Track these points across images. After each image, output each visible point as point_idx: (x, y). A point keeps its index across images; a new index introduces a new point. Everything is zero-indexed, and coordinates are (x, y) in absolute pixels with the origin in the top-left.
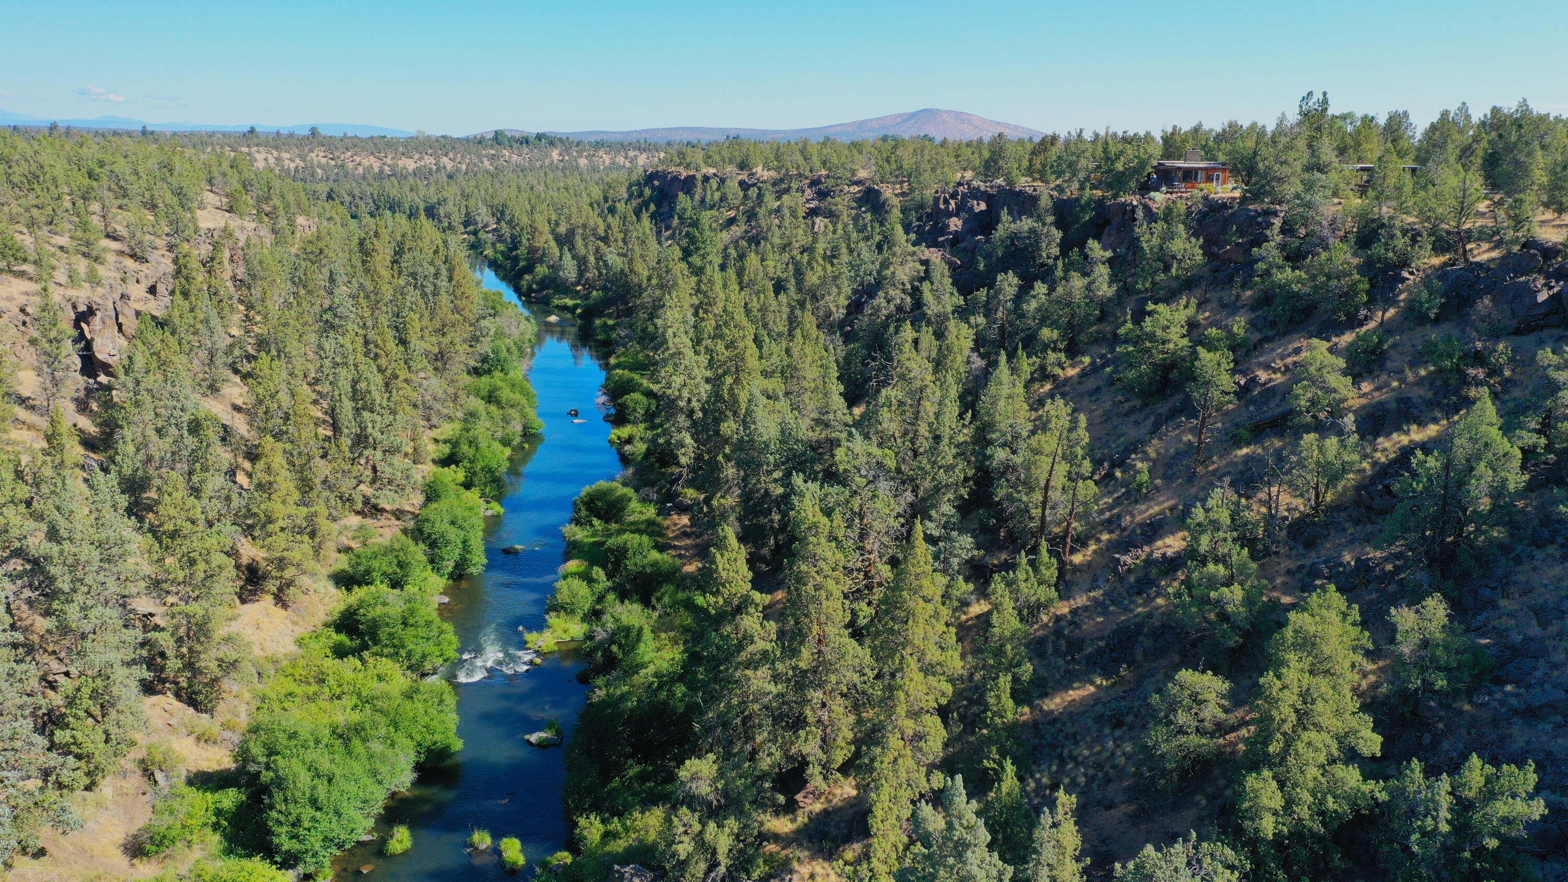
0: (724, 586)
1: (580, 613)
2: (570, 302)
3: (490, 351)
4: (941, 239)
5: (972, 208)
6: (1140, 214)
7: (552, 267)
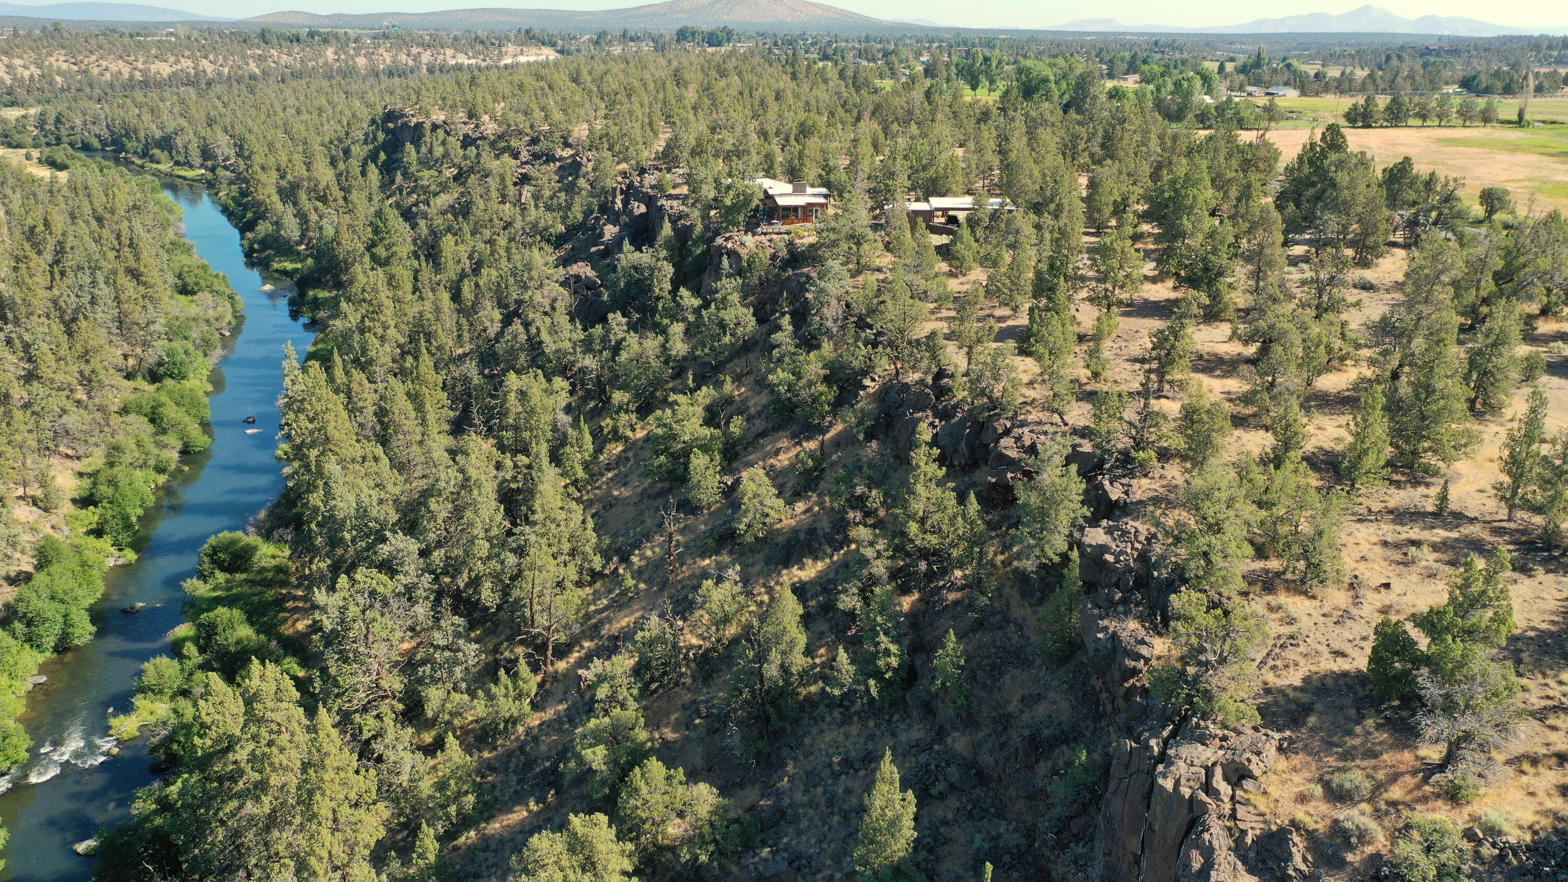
1: (169, 692)
2: (289, 266)
3: (164, 354)
4: (593, 249)
5: (631, 211)
6: (725, 262)
7: (277, 223)
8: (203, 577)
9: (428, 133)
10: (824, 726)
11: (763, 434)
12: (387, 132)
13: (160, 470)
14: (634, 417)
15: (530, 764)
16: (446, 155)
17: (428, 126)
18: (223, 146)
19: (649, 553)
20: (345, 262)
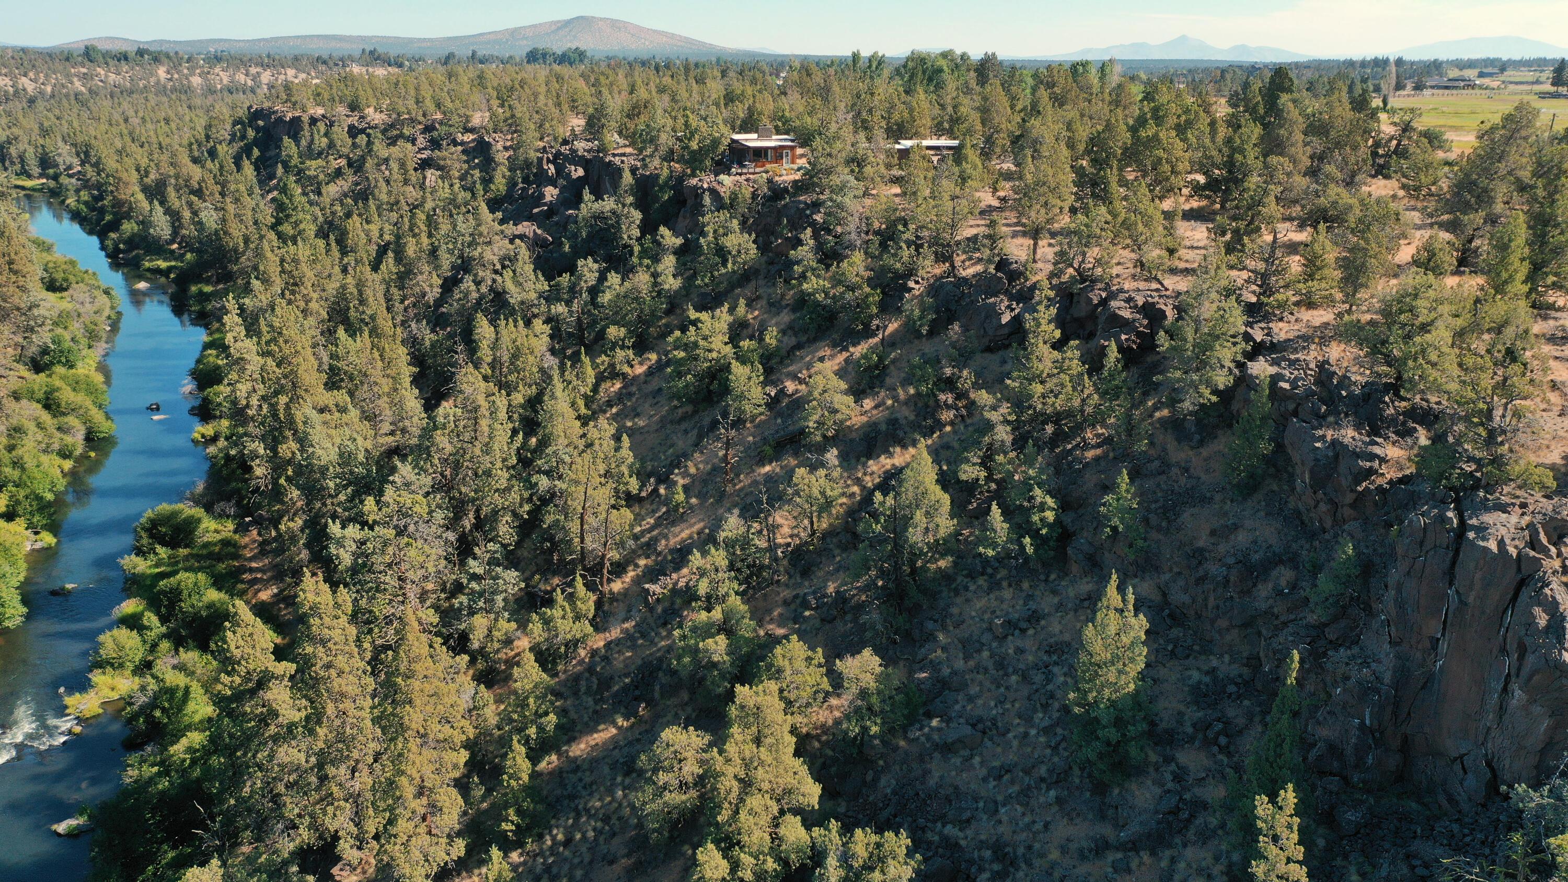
0: (239, 663)
1: (130, 666)
2: (163, 264)
3: (49, 341)
4: (536, 211)
5: (569, 174)
6: (707, 200)
7: (143, 222)
8: (140, 552)
9: (306, 127)
10: (969, 595)
11: (799, 346)
12: (258, 129)
13: (64, 454)
14: (630, 353)
15: (605, 683)
16: (331, 145)
17: (305, 118)
18: (65, 156)
19: (692, 470)
20: (236, 250)
